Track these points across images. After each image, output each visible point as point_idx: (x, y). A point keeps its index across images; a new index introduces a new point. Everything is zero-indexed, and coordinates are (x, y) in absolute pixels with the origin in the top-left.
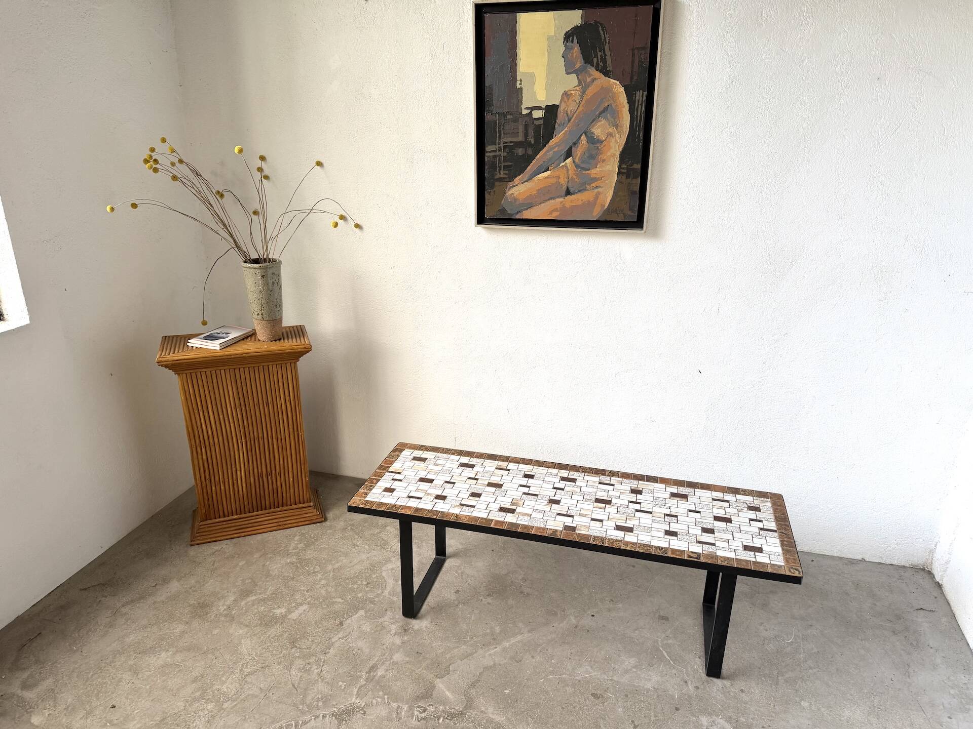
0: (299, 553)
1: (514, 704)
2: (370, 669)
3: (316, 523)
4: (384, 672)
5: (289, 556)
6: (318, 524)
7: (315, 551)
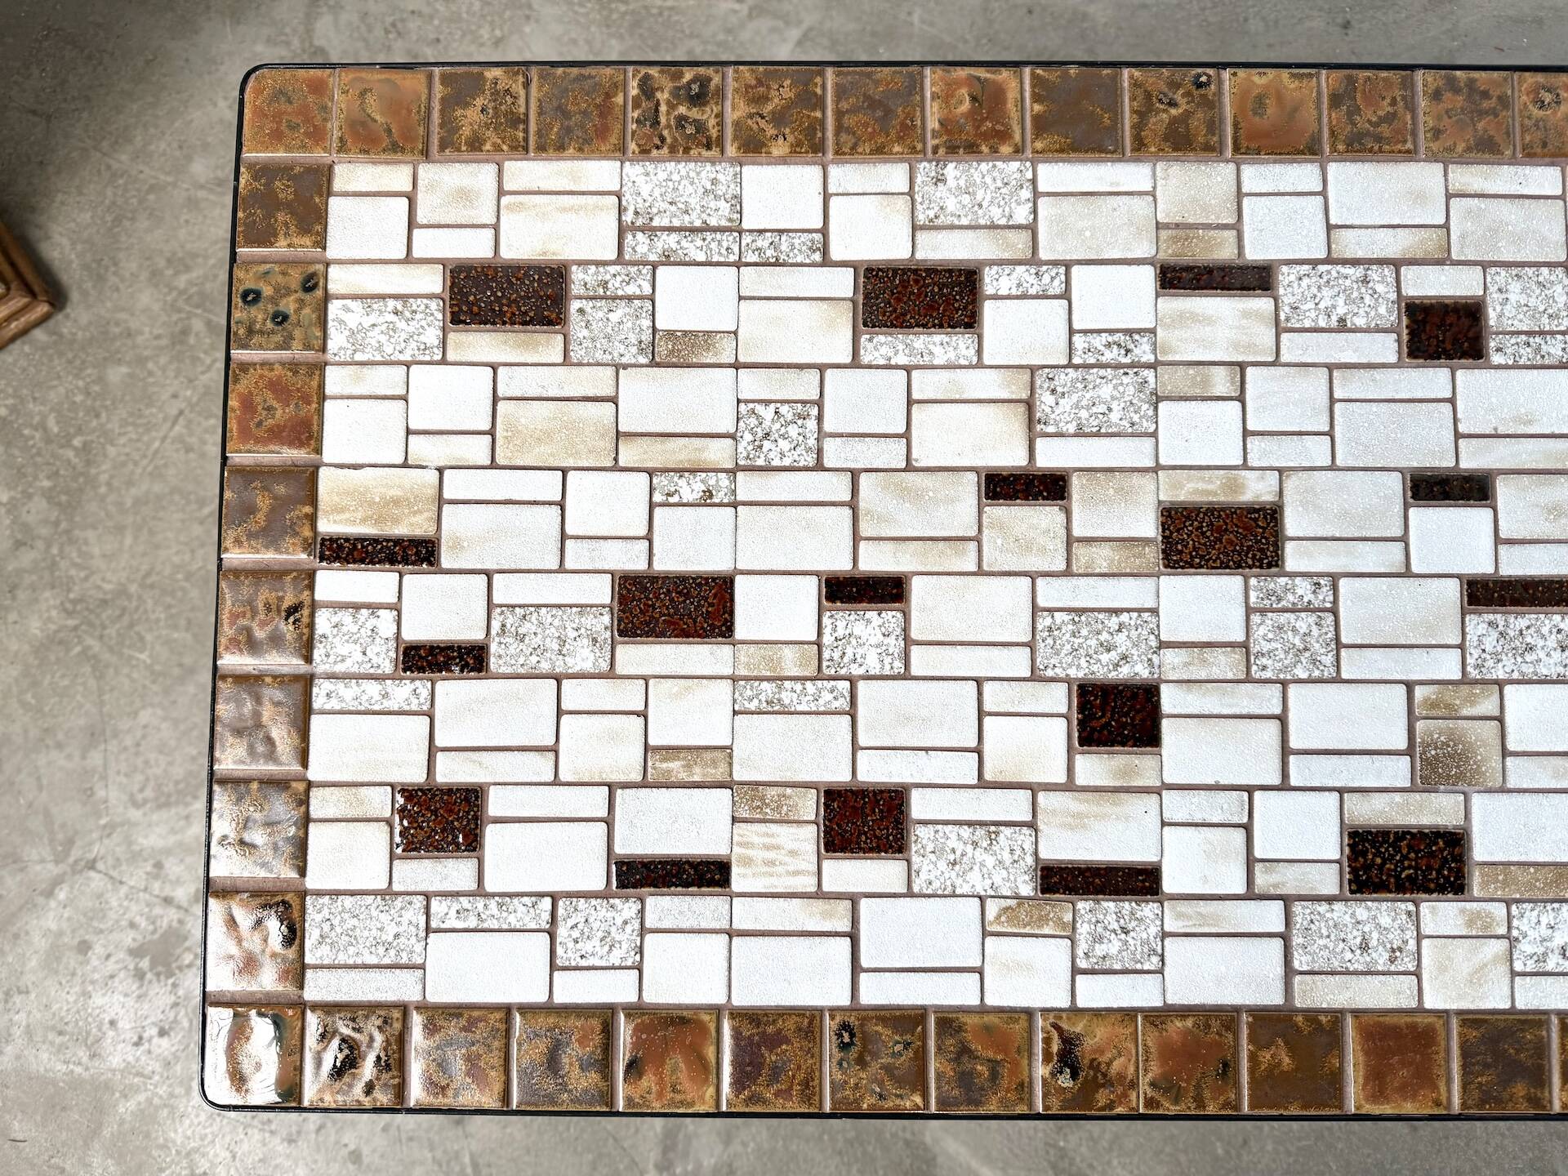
0: (53, 566)
1: (1239, 1156)
2: (666, 1151)
3: (24, 332)
4: (721, 1147)
5: (22, 595)
6: (38, 334)
7: (120, 529)
